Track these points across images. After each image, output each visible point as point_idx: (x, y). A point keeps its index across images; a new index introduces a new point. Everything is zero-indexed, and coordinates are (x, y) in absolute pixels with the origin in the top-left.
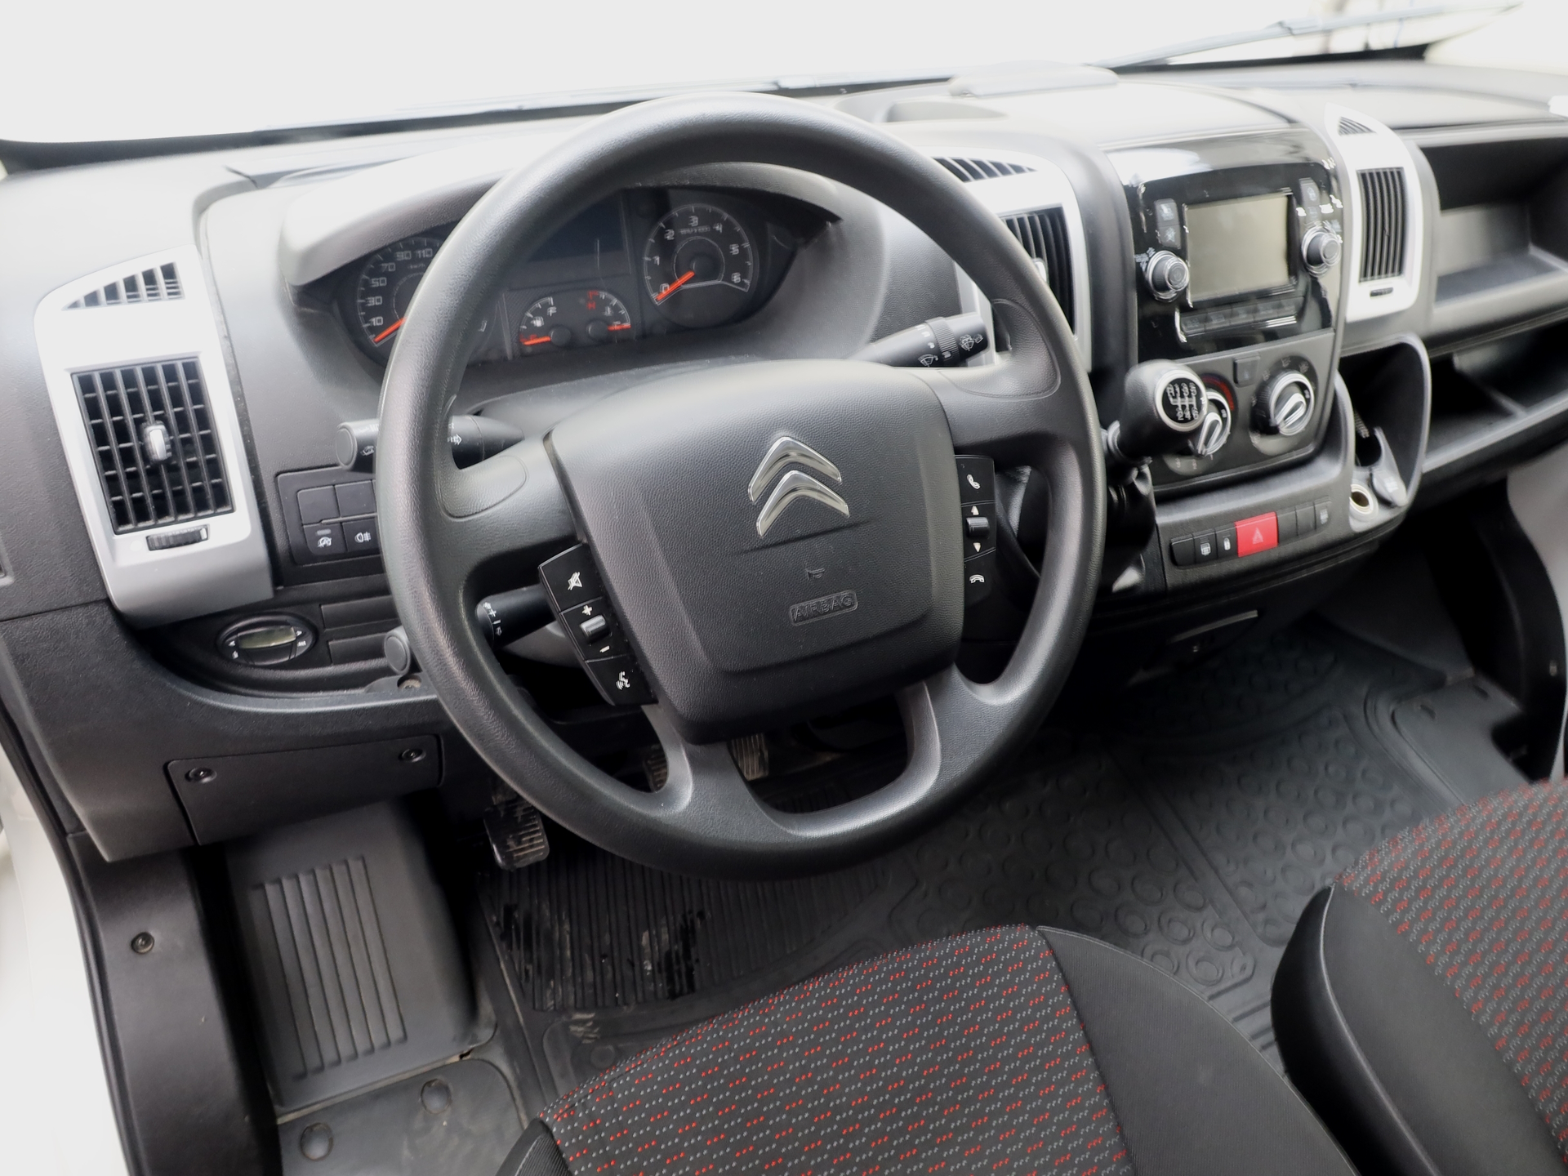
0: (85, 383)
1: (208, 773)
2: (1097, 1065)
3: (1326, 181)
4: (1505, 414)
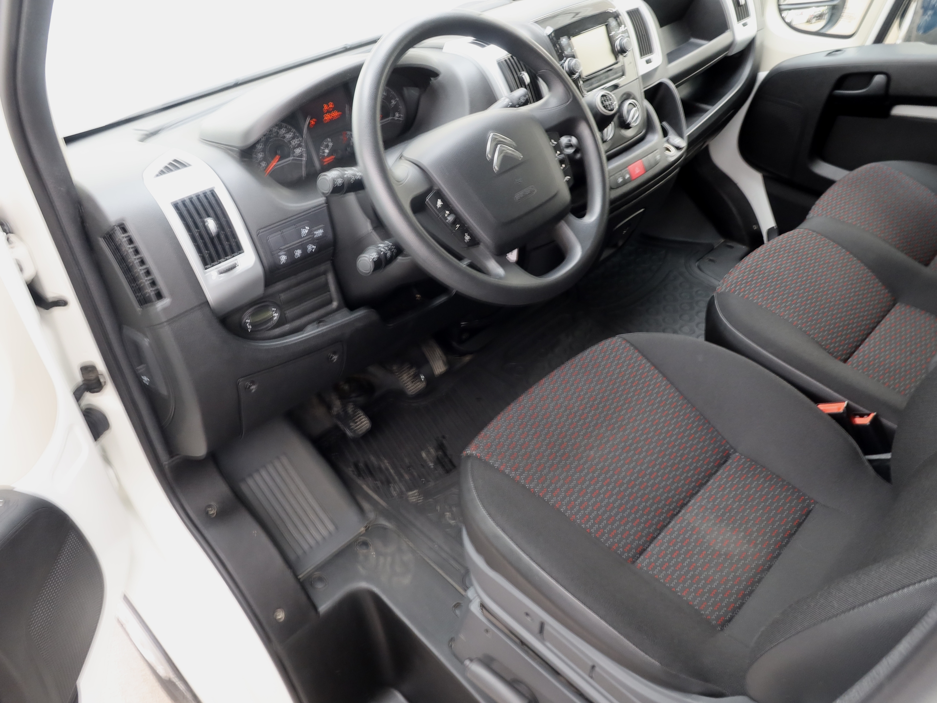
0: (176, 206)
1: (253, 383)
2: (660, 372)
3: (616, 16)
4: (705, 111)
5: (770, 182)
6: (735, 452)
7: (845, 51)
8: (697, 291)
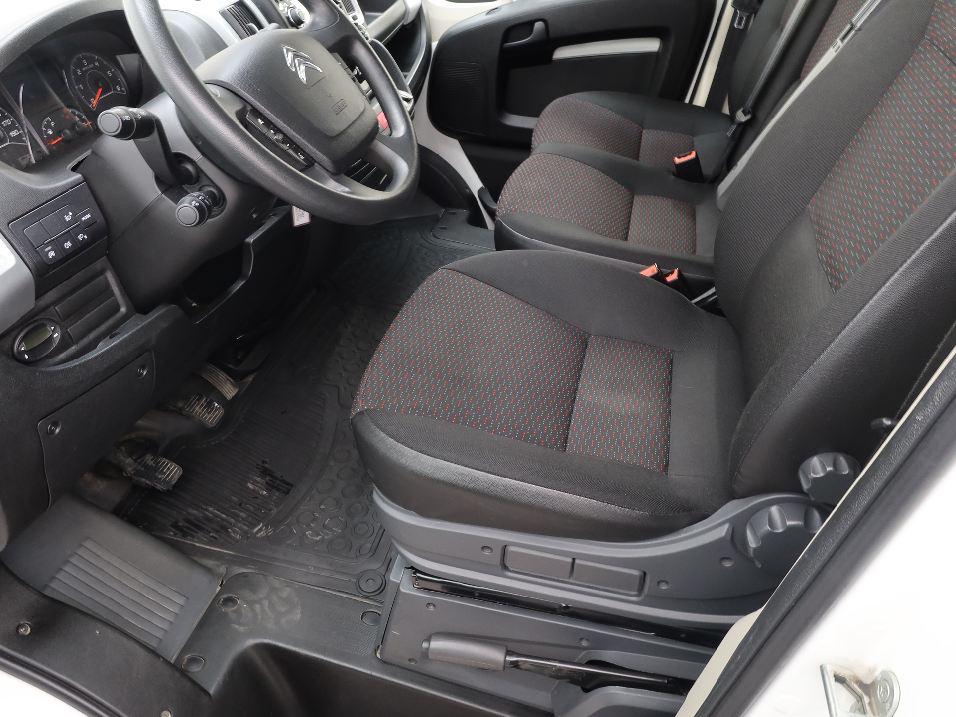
5: (467, 144)
6: (589, 335)
7: (501, 8)
8: (443, 257)
